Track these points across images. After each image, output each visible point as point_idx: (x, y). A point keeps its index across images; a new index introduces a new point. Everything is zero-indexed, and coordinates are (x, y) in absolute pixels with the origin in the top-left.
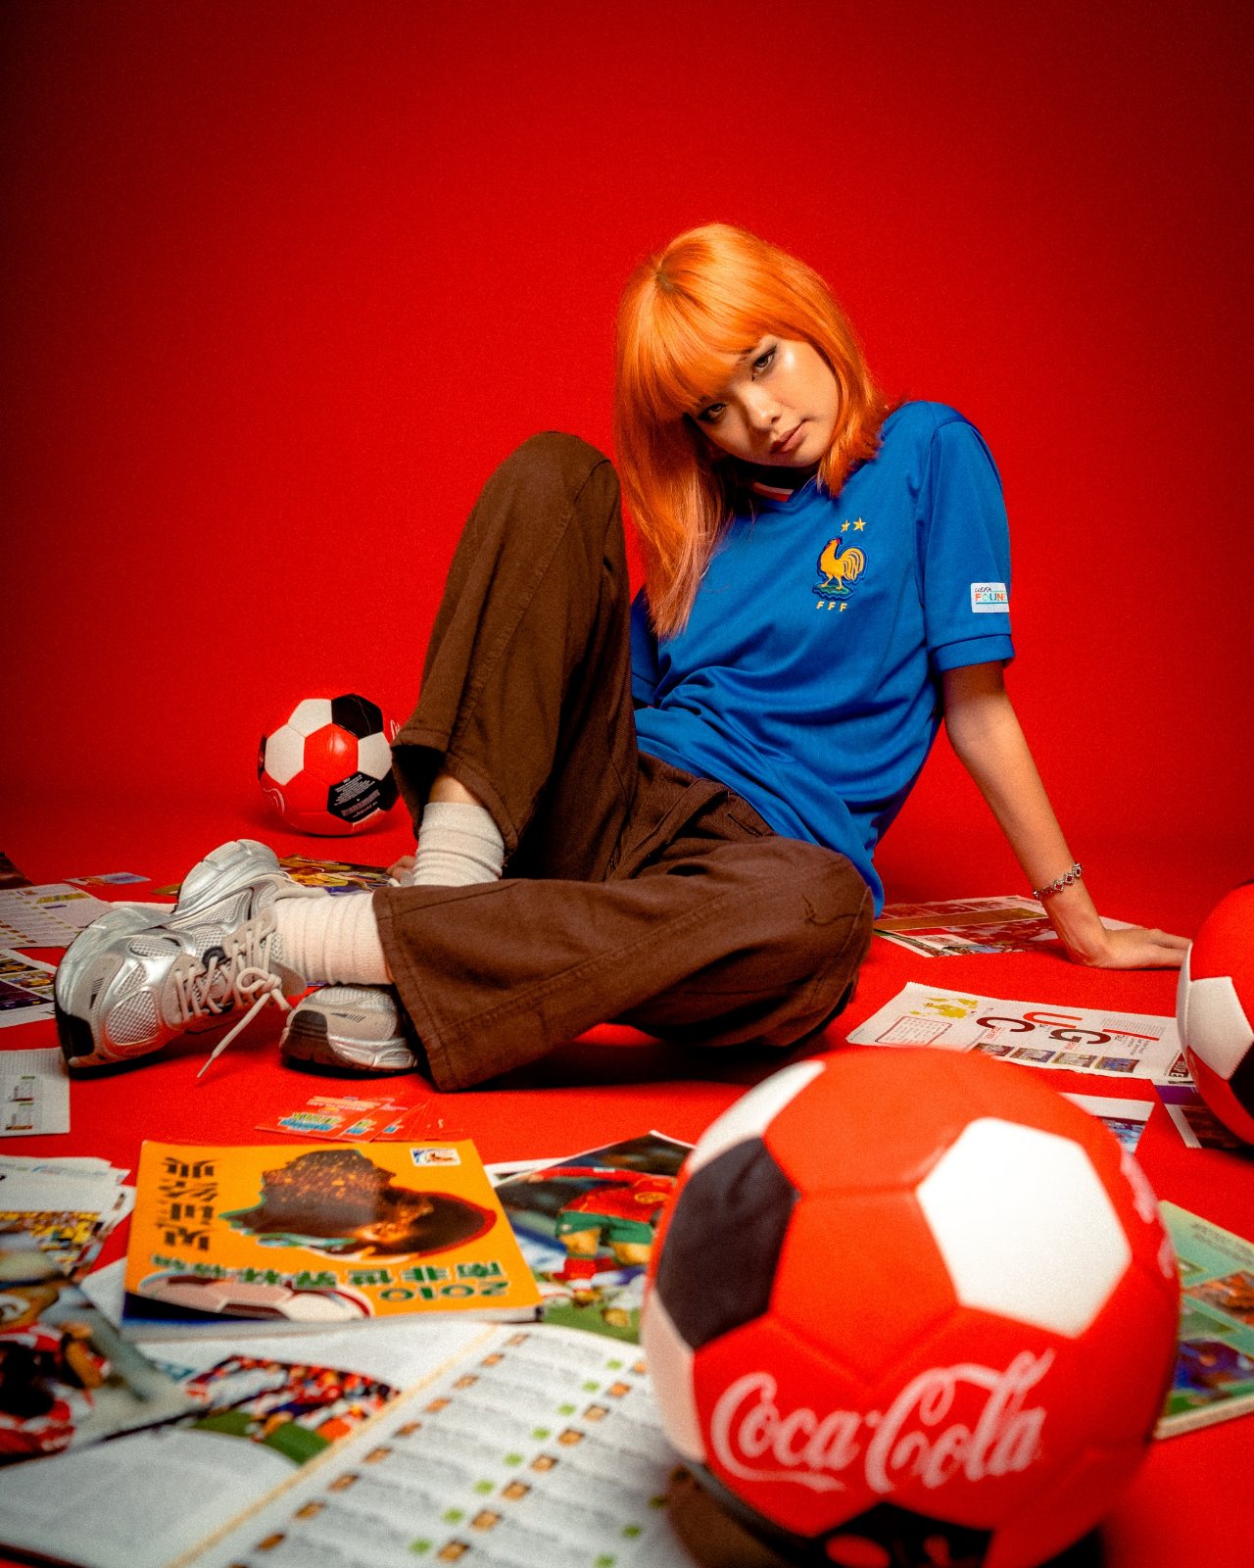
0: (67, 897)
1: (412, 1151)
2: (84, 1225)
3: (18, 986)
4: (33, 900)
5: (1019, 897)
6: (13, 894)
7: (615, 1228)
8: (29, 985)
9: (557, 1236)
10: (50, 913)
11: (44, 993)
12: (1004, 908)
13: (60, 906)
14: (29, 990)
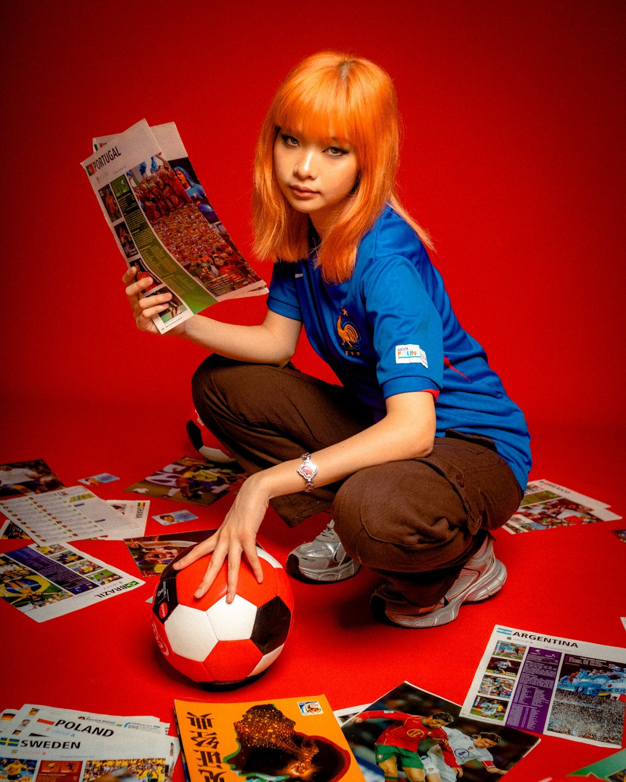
0: (84, 497)
1: (298, 703)
2: (160, 768)
3: (78, 573)
4: (67, 499)
5: (546, 481)
6: (55, 495)
7: (403, 756)
8: (83, 572)
9: (377, 764)
10: (78, 509)
11: (92, 578)
12: (539, 491)
13: (82, 504)
14: (84, 576)
